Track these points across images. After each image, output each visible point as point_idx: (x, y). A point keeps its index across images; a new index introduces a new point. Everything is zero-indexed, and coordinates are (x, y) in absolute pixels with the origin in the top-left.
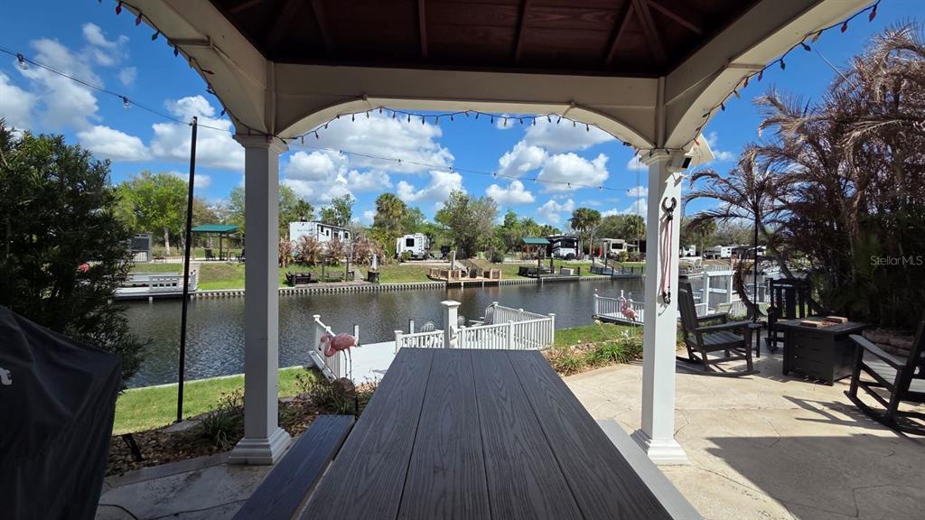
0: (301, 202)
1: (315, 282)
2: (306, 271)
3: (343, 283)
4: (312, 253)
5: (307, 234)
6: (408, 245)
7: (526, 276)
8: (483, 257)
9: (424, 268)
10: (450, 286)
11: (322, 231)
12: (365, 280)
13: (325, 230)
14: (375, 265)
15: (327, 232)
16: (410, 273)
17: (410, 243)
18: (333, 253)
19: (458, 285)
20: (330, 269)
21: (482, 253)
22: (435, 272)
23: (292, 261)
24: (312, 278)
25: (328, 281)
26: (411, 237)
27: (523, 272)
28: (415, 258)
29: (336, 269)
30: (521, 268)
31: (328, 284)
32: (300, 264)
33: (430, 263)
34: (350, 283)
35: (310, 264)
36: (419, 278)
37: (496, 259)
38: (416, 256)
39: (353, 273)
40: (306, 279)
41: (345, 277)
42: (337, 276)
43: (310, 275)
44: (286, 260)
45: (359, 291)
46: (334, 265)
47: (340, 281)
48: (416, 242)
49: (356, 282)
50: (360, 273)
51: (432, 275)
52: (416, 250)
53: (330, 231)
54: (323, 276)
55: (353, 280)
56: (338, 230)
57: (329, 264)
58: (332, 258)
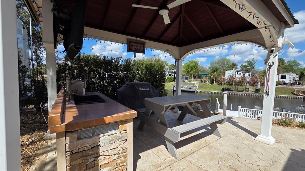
0: (233, 63)
1: (232, 91)
2: (229, 87)
3: (244, 92)
4: (232, 81)
5: (231, 75)
9: (290, 89)
11: (238, 73)
12: (254, 92)
13: (239, 73)
14: (259, 87)
15: (240, 74)
17: (284, 77)
18: (241, 81)
20: (239, 87)
22: (298, 91)
23: (225, 84)
24: (231, 89)
25: (237, 91)
26: (284, 74)
28: (286, 84)
29: (242, 87)
31: (237, 92)
32: (228, 84)
33: (295, 87)
34: (247, 92)
35: (231, 85)
38: (286, 83)
39: (248, 89)
41: (245, 90)
42: (242, 90)
43: (230, 89)
44: (223, 83)
45: (250, 96)
46: (241, 85)
47: (242, 92)
48: (287, 77)
49: (249, 92)
50: (252, 90)
51: (295, 93)
52: (287, 80)
53: (241, 73)
54: (235, 89)
55: (248, 91)
56: (245, 73)
57: (239, 85)
58: (240, 83)
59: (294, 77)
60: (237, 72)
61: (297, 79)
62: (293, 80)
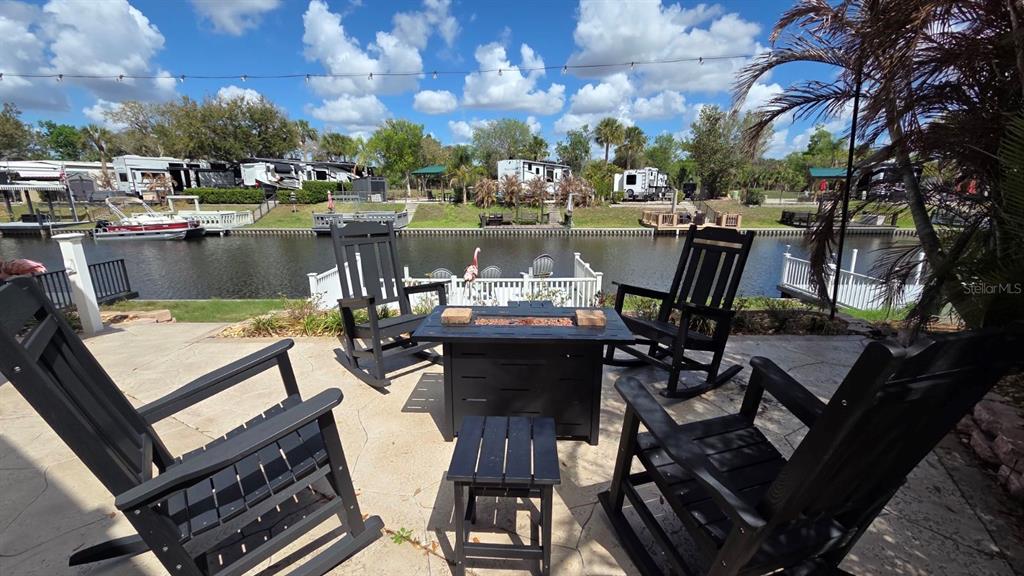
0: (536, 139)
1: (508, 223)
2: (501, 212)
3: (537, 226)
4: (512, 193)
5: (510, 174)
6: (628, 183)
7: (791, 225)
8: (737, 197)
9: (633, 211)
10: (659, 234)
11: (530, 168)
13: (534, 168)
15: (538, 170)
16: (617, 217)
17: (632, 180)
19: (672, 234)
20: (529, 210)
21: (737, 192)
22: (649, 216)
23: (493, 201)
24: (505, 219)
25: (522, 224)
26: (633, 172)
27: (787, 218)
28: (634, 198)
29: (536, 211)
30: (784, 213)
31: (523, 226)
32: (502, 204)
34: (545, 226)
35: (510, 205)
36: (627, 223)
37: (751, 200)
39: (548, 215)
40: (498, 221)
41: (539, 219)
42: (530, 218)
43: (503, 217)
44: (488, 201)
45: (548, 235)
46: (534, 206)
47: (535, 224)
48: (639, 179)
49: (551, 225)
50: (558, 217)
51: (645, 221)
52: (637, 189)
53: (541, 169)
54: (517, 218)
55: (546, 223)
56: (553, 167)
57: (529, 205)
58: (534, 199)
59: (652, 178)
60: (527, 166)
61: (660, 184)
62: (650, 187)
